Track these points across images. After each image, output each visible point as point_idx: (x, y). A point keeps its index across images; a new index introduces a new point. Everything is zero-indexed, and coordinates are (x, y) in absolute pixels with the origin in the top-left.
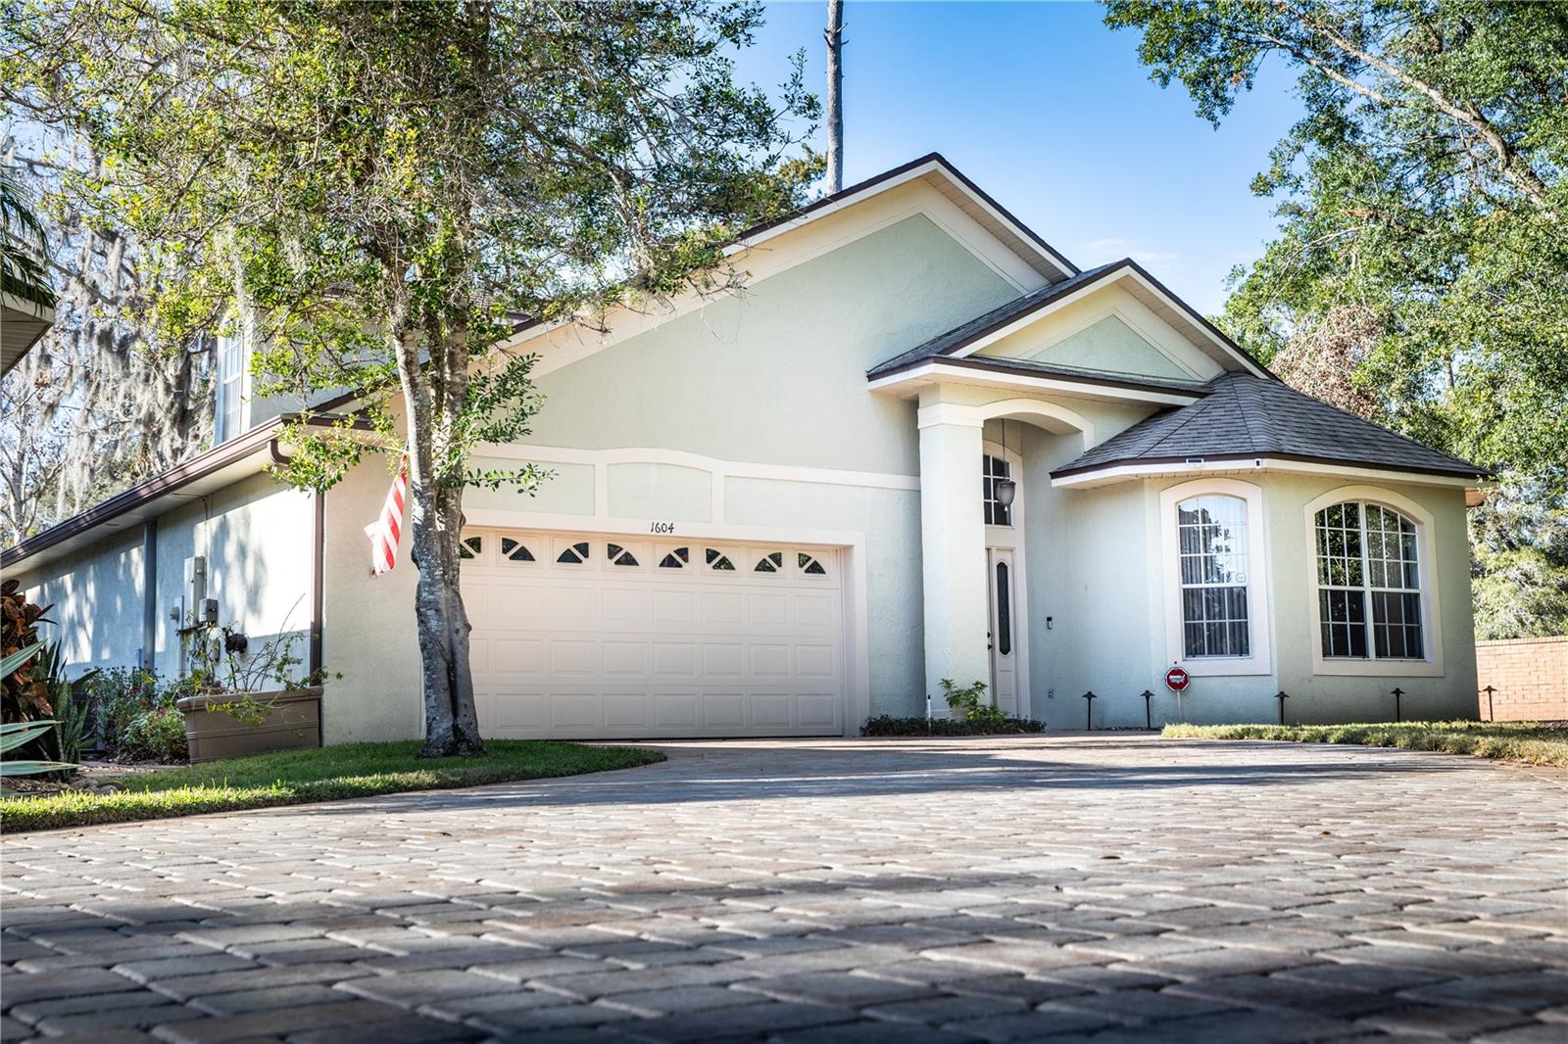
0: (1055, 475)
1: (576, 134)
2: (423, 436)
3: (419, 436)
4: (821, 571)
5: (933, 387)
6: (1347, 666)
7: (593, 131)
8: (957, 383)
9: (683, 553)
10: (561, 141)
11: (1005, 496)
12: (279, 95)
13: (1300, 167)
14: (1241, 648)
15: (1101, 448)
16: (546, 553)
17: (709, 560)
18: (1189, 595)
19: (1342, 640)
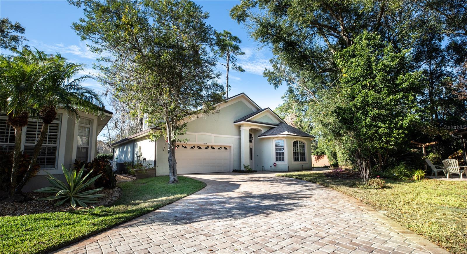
0: (259, 136)
1: (195, 89)
2: (170, 134)
3: (169, 134)
4: (227, 149)
5: (243, 124)
6: (296, 162)
7: (197, 89)
8: (246, 124)
9: (208, 147)
10: (192, 90)
11: (252, 139)
12: (147, 82)
13: (287, 95)
14: (283, 160)
15: (264, 133)
16: (189, 147)
17: (212, 148)
18: (276, 153)
19: (296, 159)
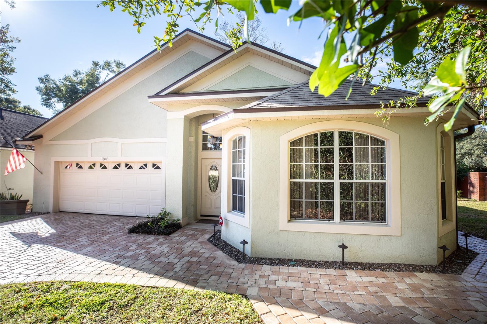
4: (160, 168)
9: (119, 165)
17: (126, 166)
